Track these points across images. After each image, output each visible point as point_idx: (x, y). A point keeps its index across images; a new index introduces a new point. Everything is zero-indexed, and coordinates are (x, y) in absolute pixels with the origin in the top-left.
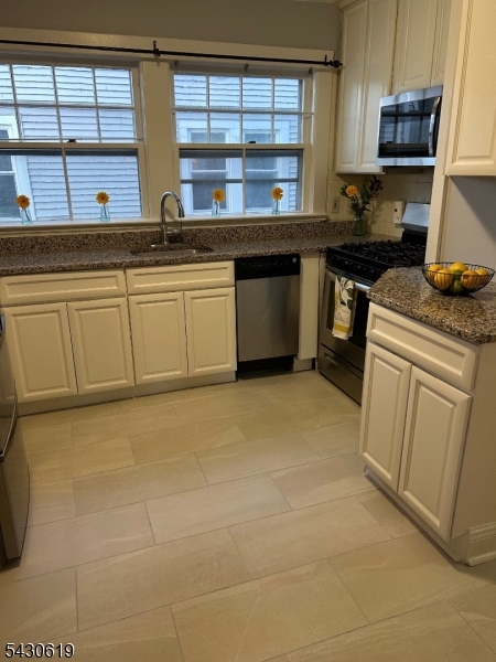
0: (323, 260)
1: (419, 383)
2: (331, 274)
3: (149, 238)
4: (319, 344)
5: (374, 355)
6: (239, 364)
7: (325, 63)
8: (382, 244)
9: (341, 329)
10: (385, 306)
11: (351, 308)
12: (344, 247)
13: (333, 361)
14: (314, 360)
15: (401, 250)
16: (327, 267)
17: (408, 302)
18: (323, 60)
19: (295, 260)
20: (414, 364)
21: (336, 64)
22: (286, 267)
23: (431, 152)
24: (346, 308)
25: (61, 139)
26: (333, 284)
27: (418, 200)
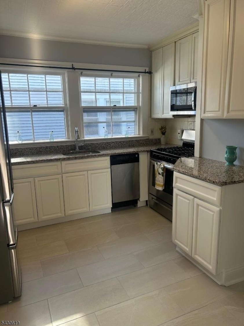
0: (149, 155)
1: (198, 205)
2: (153, 161)
3: (70, 148)
4: (149, 193)
5: (177, 195)
6: (113, 204)
7: (145, 72)
8: (174, 148)
9: (159, 185)
10: (181, 173)
11: (163, 176)
12: (158, 149)
13: (156, 201)
14: (147, 201)
15: (183, 150)
16: (151, 159)
17: (190, 171)
18: (144, 71)
19: (137, 156)
20: (195, 197)
21: (150, 73)
22: (133, 158)
23: (193, 108)
24: (161, 176)
25: (30, 105)
26: (154, 166)
27: (188, 128)
